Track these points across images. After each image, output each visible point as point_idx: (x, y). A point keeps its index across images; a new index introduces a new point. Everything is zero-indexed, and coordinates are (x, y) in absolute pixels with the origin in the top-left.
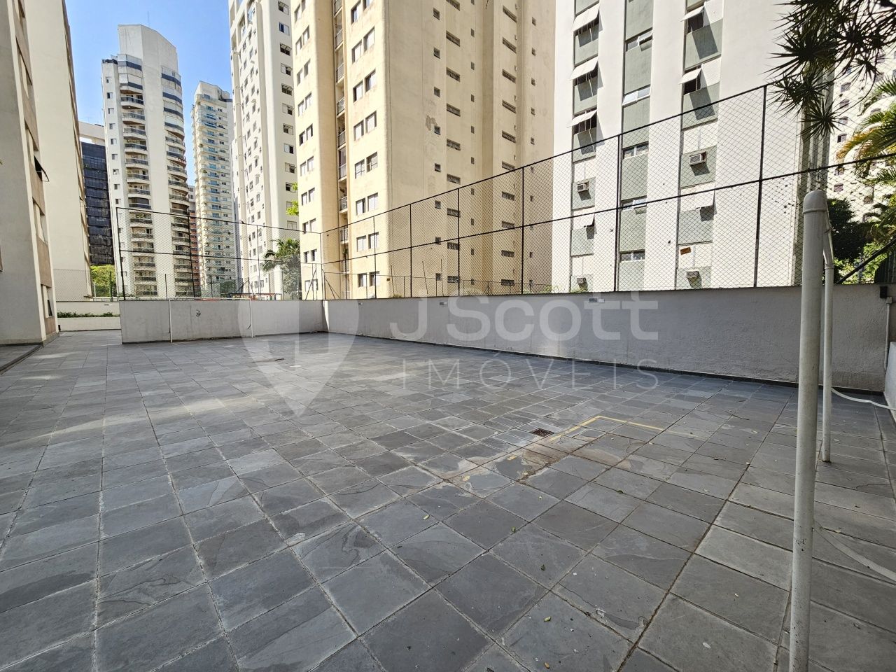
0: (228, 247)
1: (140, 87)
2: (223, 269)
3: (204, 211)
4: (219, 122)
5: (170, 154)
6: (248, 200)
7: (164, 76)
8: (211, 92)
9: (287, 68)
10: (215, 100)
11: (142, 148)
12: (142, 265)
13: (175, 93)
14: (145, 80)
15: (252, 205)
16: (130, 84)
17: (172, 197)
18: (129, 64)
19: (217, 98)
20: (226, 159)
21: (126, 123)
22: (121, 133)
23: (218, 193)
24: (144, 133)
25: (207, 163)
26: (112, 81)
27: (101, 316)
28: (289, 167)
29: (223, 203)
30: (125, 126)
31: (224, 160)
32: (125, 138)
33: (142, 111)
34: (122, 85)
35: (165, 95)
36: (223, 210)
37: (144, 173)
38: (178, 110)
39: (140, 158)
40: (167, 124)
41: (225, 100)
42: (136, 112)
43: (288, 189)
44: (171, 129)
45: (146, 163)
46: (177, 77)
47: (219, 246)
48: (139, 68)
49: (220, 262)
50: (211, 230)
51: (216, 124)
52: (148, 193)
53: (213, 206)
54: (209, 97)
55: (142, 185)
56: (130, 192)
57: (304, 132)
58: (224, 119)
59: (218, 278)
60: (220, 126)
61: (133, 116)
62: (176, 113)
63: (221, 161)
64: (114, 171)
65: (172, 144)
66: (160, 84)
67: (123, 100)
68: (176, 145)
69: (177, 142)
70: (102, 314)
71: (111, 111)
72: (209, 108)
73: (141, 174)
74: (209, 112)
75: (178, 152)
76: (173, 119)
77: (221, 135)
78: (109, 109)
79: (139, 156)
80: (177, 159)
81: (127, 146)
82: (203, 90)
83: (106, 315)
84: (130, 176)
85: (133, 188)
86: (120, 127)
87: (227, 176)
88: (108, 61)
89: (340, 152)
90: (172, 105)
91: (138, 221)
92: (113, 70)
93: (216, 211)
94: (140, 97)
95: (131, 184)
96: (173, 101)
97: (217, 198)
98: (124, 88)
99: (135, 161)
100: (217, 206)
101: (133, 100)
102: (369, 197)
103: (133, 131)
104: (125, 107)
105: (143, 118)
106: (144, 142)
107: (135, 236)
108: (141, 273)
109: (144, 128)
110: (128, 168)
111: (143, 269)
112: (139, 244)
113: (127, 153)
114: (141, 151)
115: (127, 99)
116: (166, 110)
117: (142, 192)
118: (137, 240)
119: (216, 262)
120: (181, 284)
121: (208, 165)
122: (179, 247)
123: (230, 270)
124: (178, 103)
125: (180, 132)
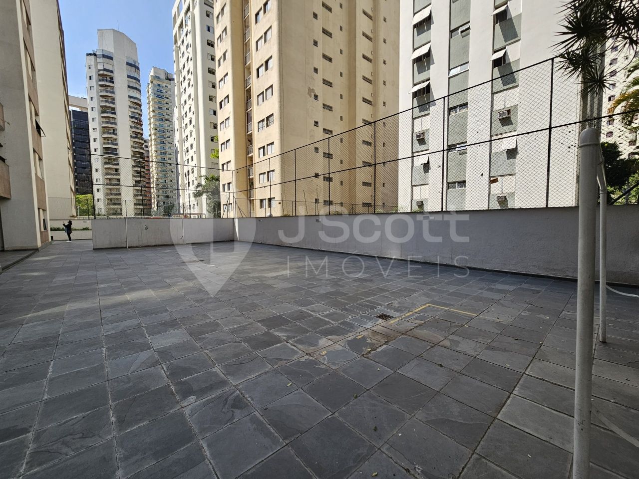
0: (171, 181)
1: (112, 72)
2: (168, 197)
3: (155, 156)
4: (166, 95)
5: (131, 117)
6: (185, 148)
7: (128, 64)
8: (160, 74)
9: (211, 56)
10: (163, 80)
11: (112, 113)
12: (111, 194)
13: (136, 75)
14: (115, 67)
15: (187, 151)
16: (105, 70)
17: (132, 147)
18: (104, 56)
19: (165, 78)
20: (170, 120)
21: (102, 96)
22: (98, 103)
23: (165, 144)
24: (114, 103)
25: (157, 123)
26: (93, 67)
27: (81, 230)
28: (213, 125)
29: (168, 151)
30: (101, 99)
31: (169, 121)
32: (101, 106)
33: (113, 88)
34: (100, 70)
35: (129, 77)
36: (168, 155)
37: (114, 130)
38: (137, 86)
39: (111, 121)
40: (130, 97)
41: (170, 80)
42: (109, 89)
43: (212, 140)
44: (132, 100)
45: (115, 124)
46: (137, 65)
47: (165, 181)
48: (111, 58)
49: (166, 192)
50: (160, 169)
51: (163, 96)
52: (116, 144)
53: (161, 153)
54: (159, 78)
55: (111, 139)
56: (104, 143)
57: (223, 100)
58: (169, 92)
59: (164, 203)
60: (166, 98)
61: (107, 91)
62: (136, 89)
63: (167, 122)
64: (94, 129)
65: (133, 110)
66: (125, 69)
67: (100, 80)
68: (136, 111)
69: (136, 109)
70: (82, 228)
71: (92, 88)
72: (159, 85)
73: (112, 131)
74: (159, 88)
75: (137, 116)
76: (134, 93)
77: (167, 103)
78: (91, 87)
79: (111, 119)
80: (136, 121)
81: (103, 112)
82: (155, 72)
83: (84, 229)
84: (104, 133)
85: (106, 141)
86: (98, 99)
87: (171, 132)
88: (90, 54)
89: (248, 114)
90: (133, 83)
91: (109, 164)
92: (93, 59)
93: (163, 156)
94: (112, 78)
95: (105, 138)
96: (134, 81)
97: (164, 147)
98: (101, 72)
99: (108, 123)
100: (164, 153)
101: (107, 81)
102: (268, 145)
103: (106, 102)
104: (101, 86)
105: (113, 93)
106: (114, 109)
107: (107, 174)
108: (111, 200)
109: (114, 99)
110: (103, 127)
111: (112, 197)
112: (110, 179)
113: (103, 117)
114: (112, 116)
115: (103, 80)
116: (129, 87)
117: (112, 144)
118: (109, 177)
119: (163, 192)
120: (138, 207)
121: (158, 124)
122: (136, 182)
123: (172, 197)
124: (137, 82)
125: (139, 102)
